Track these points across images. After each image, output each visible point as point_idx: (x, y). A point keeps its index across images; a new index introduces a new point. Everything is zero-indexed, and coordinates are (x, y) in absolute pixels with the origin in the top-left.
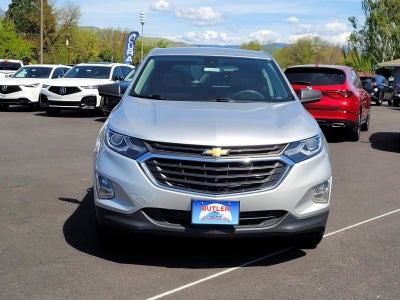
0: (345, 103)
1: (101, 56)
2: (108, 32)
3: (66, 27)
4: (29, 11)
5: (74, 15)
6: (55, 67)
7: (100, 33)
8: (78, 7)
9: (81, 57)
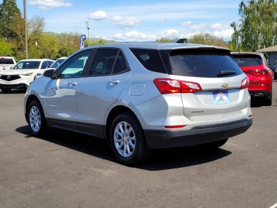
0: (262, 79)
1: (60, 52)
2: (64, 35)
3: (35, 33)
4: (8, 23)
5: (40, 24)
6: (42, 61)
7: (58, 36)
8: (42, 19)
9: (46, 54)
